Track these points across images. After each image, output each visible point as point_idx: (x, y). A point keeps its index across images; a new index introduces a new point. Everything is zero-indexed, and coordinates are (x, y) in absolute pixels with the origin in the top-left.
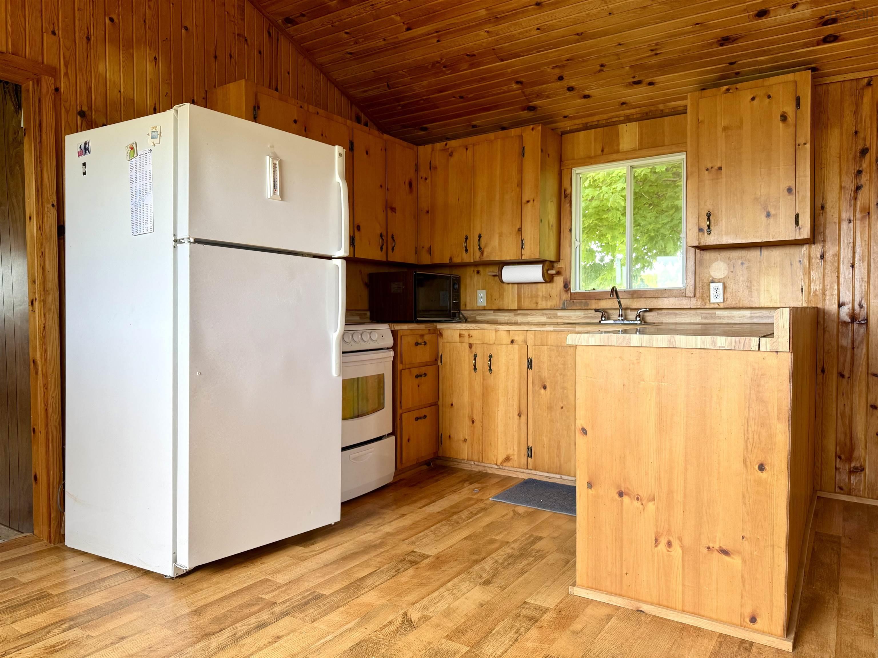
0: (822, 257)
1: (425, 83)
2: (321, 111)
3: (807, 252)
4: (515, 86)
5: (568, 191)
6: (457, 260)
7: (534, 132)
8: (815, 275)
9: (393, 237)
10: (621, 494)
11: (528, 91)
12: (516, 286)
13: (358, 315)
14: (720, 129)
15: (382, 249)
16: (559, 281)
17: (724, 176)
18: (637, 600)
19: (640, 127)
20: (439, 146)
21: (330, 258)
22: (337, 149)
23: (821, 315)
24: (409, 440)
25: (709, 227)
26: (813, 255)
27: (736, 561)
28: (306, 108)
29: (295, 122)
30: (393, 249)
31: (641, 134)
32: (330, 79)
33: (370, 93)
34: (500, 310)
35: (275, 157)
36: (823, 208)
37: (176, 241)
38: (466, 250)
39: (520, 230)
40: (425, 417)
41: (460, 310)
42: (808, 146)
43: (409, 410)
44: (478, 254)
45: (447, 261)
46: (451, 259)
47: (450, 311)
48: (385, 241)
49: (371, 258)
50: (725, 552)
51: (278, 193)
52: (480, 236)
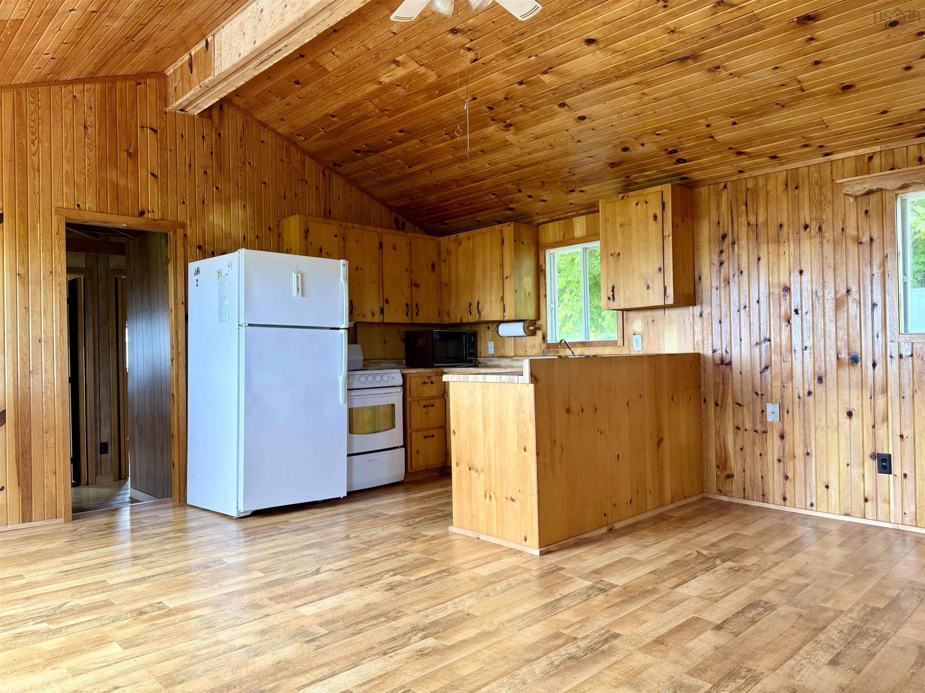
0: (701, 315)
1: (433, 197)
2: (357, 226)
3: (691, 312)
4: (493, 197)
5: (543, 267)
6: (465, 321)
7: (509, 228)
8: (698, 329)
9: (417, 305)
10: (470, 469)
11: (503, 199)
12: (513, 338)
13: (395, 362)
14: (618, 226)
15: (407, 315)
16: (539, 333)
17: (621, 259)
18: (478, 532)
19: (587, 220)
20: (453, 237)
21: (338, 329)
22: (342, 261)
23: (702, 358)
24: (418, 452)
25: (613, 296)
26: (695, 314)
27: (517, 505)
28: (344, 224)
29: (336, 236)
30: (417, 314)
31: (587, 224)
32: (372, 196)
33: (401, 204)
34: (503, 357)
35: (298, 272)
36: (700, 278)
37: (239, 325)
38: (471, 313)
39: (502, 298)
40: (433, 436)
41: (477, 357)
42: (671, 238)
43: (418, 430)
44: (477, 316)
45: (459, 321)
46: (461, 320)
47: (466, 358)
48: (410, 308)
49: (397, 322)
50: (513, 500)
51: (300, 293)
52: (478, 303)
